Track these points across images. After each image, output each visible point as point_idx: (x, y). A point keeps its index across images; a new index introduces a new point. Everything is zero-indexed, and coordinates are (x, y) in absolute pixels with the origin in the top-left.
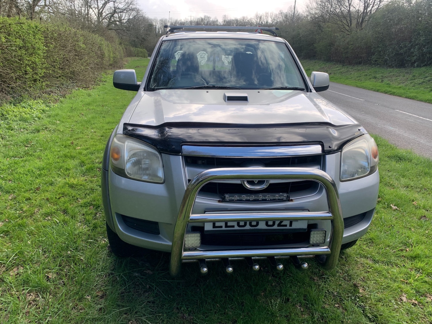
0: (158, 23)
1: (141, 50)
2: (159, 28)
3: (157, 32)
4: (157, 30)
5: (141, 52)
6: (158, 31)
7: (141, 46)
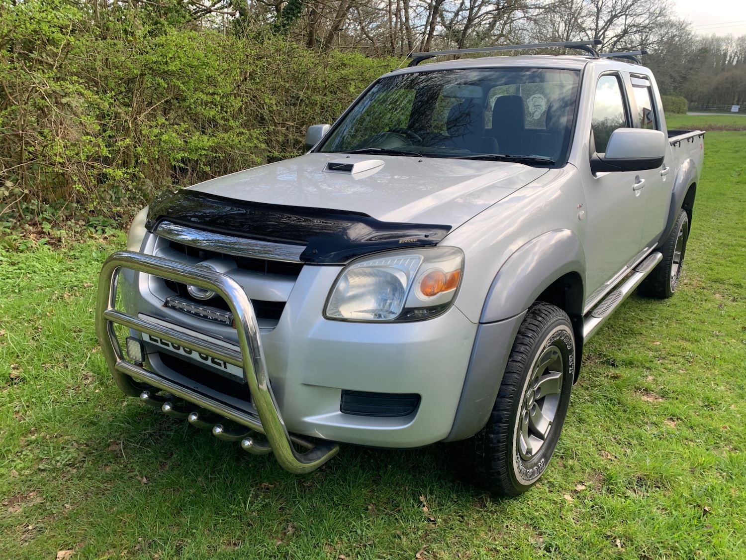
0: (734, 44)
1: (673, 98)
2: (733, 55)
3: (727, 62)
4: (728, 58)
5: (673, 103)
6: (729, 61)
7: (677, 91)
